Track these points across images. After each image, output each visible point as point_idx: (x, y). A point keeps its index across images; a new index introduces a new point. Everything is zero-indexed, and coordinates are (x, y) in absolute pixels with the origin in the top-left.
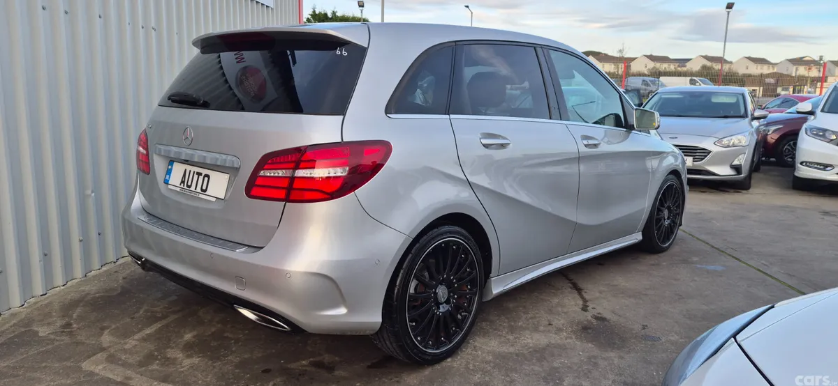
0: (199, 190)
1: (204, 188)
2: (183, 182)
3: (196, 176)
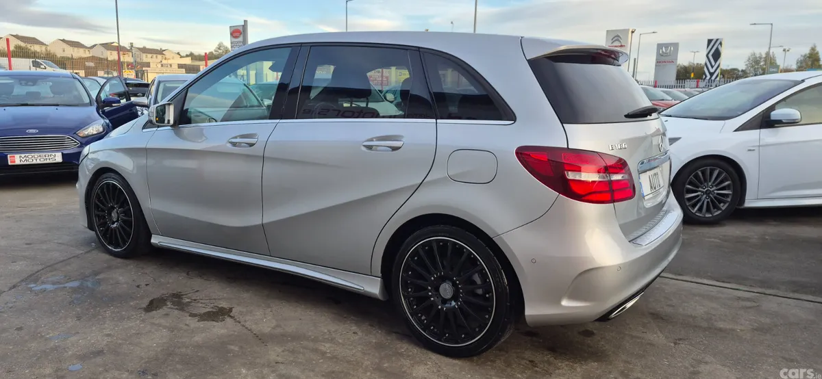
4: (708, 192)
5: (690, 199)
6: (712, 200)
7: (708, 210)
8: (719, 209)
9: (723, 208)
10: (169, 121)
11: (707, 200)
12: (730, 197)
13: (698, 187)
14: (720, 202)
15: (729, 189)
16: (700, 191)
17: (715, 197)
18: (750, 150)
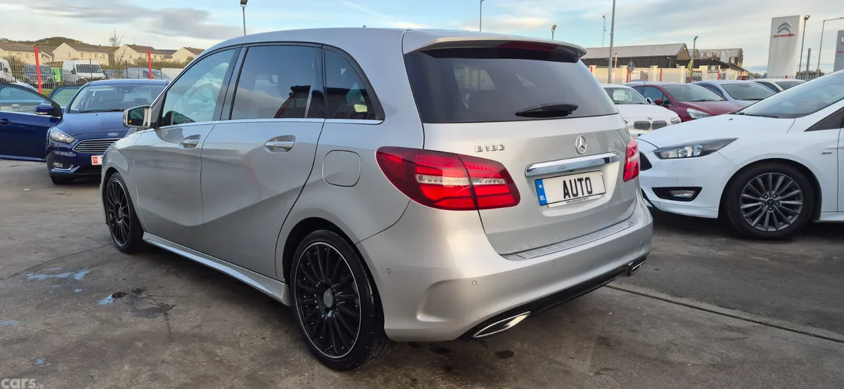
0: (586, 194)
1: (590, 190)
2: (566, 194)
3: (578, 183)
4: (771, 202)
5: (747, 210)
6: (776, 212)
7: (771, 223)
8: (785, 223)
9: (792, 222)
10: (147, 123)
11: (769, 212)
12: (800, 208)
13: (758, 196)
14: (787, 214)
15: (799, 199)
16: (761, 201)
17: (780, 209)
18: (824, 153)
